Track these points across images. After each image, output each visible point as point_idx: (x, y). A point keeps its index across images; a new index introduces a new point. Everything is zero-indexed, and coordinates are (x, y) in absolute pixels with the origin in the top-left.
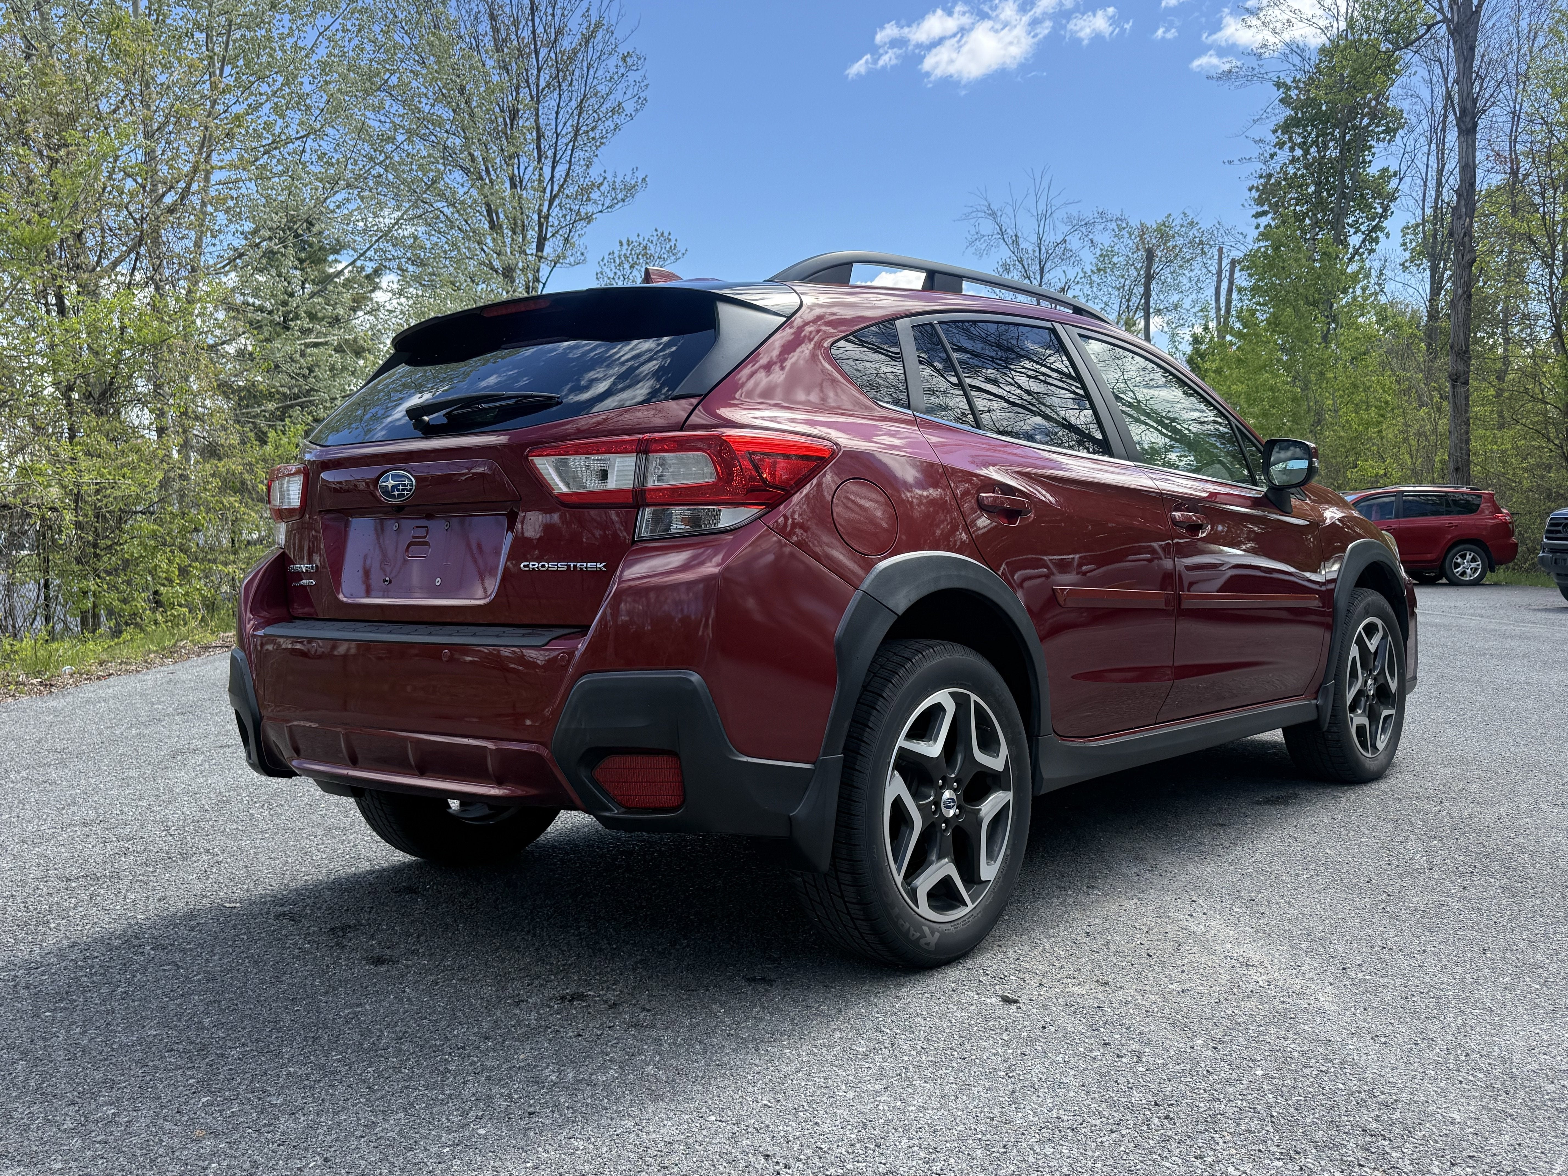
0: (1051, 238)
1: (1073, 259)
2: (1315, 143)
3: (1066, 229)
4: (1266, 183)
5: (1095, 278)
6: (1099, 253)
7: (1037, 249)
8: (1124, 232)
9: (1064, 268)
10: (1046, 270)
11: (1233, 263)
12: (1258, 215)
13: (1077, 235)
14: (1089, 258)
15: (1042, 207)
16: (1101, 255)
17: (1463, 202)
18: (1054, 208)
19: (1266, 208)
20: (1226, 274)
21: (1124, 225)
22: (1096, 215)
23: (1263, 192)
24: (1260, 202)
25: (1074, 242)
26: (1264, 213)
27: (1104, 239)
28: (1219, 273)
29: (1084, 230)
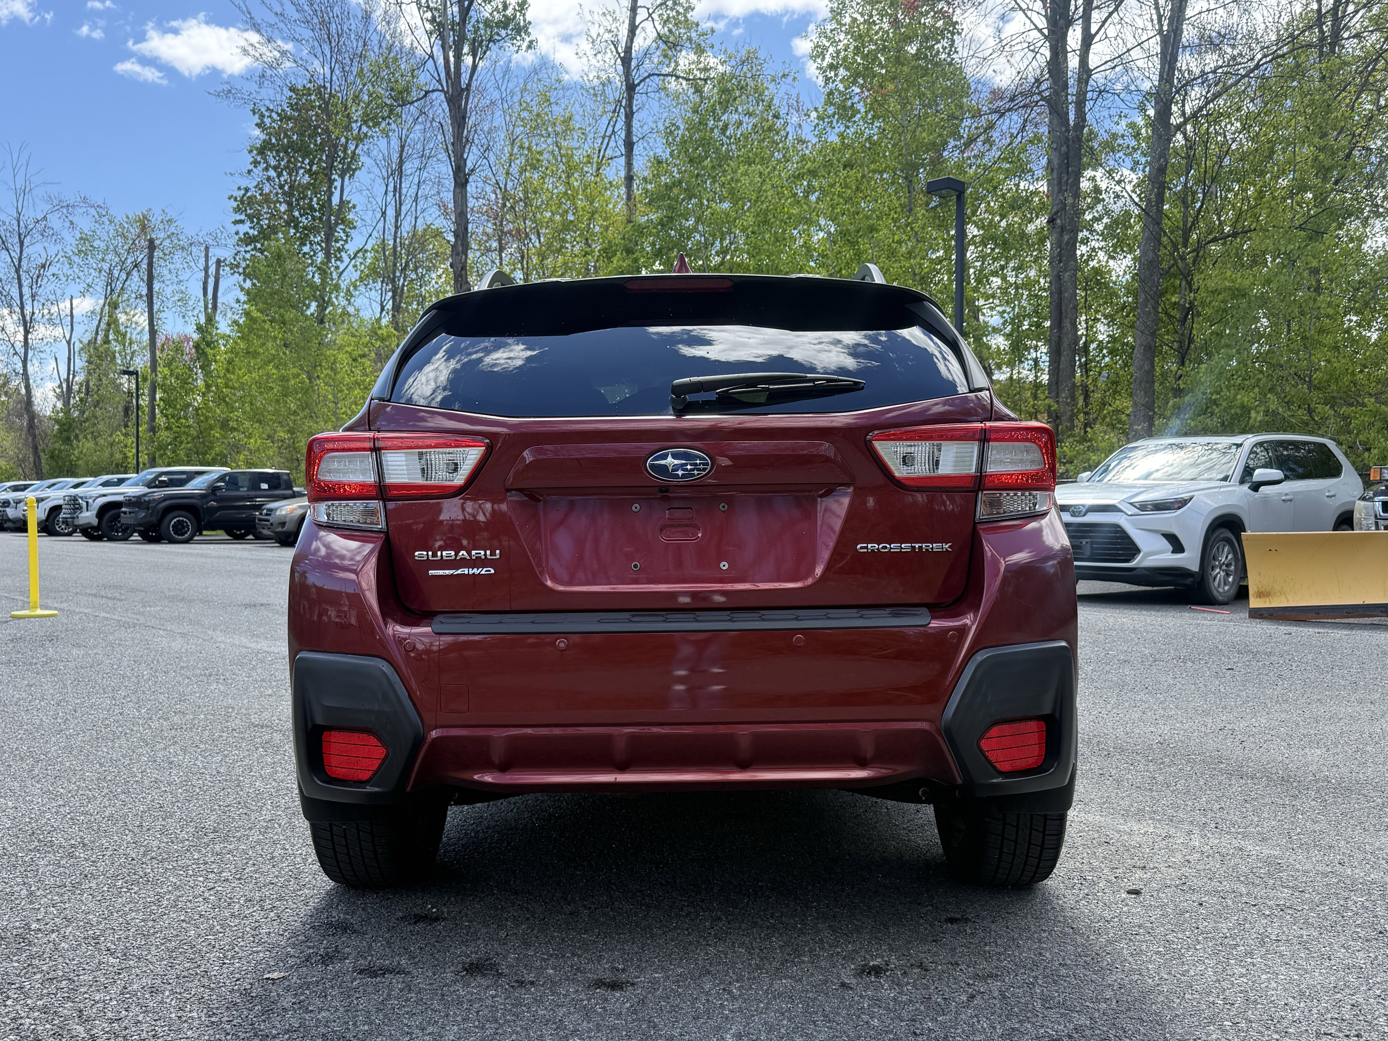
0: (29, 215)
1: (54, 238)
2: (286, 167)
3: (48, 207)
4: (244, 195)
5: (76, 259)
6: (78, 236)
7: (15, 223)
8: (105, 219)
9: (46, 245)
10: (26, 244)
11: (218, 262)
12: (236, 222)
13: (57, 215)
14: (71, 240)
15: (20, 182)
16: (81, 238)
17: (459, 242)
18: (32, 185)
19: (243, 217)
20: (212, 270)
21: (104, 213)
22: (79, 199)
23: (242, 202)
24: (237, 210)
25: (55, 221)
26: (242, 222)
27: (85, 223)
28: (206, 269)
29: (65, 211)
